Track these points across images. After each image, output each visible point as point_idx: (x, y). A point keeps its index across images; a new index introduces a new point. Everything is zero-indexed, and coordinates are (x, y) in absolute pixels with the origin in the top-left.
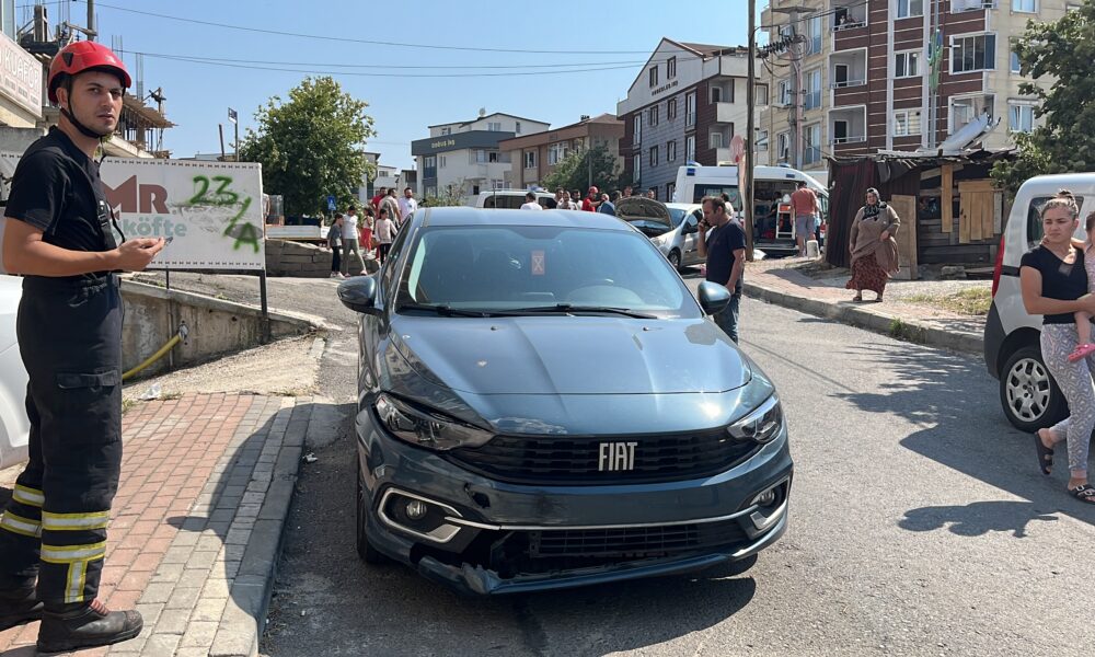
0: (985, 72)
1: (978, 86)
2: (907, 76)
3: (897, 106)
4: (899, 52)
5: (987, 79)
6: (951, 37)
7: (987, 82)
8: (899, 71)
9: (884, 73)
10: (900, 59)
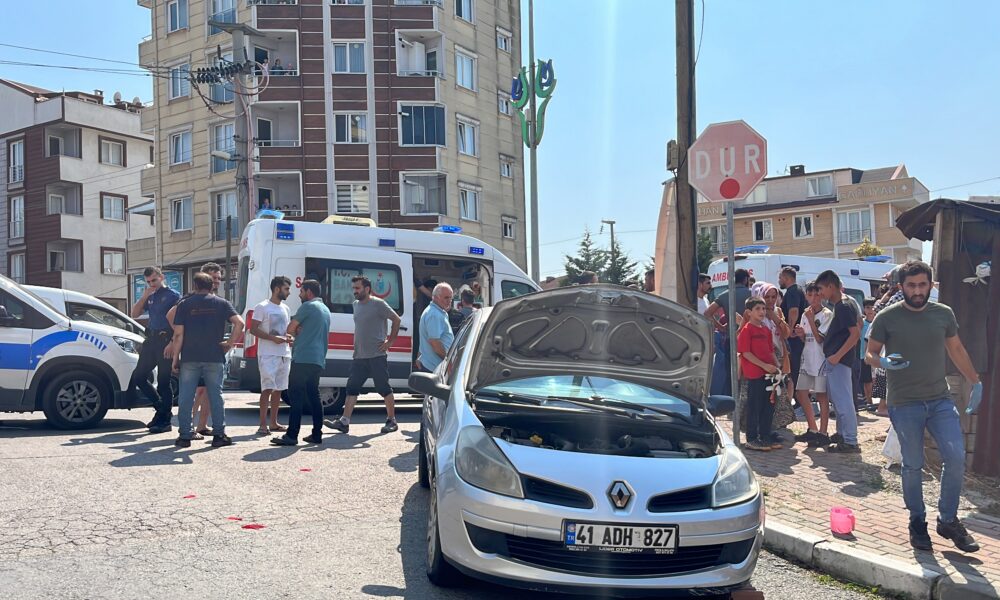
0: (438, 148)
1: (432, 164)
2: (350, 142)
3: (339, 175)
4: (341, 112)
5: (440, 156)
6: (399, 103)
7: (440, 161)
8: (341, 135)
9: (322, 135)
10: (340, 121)
